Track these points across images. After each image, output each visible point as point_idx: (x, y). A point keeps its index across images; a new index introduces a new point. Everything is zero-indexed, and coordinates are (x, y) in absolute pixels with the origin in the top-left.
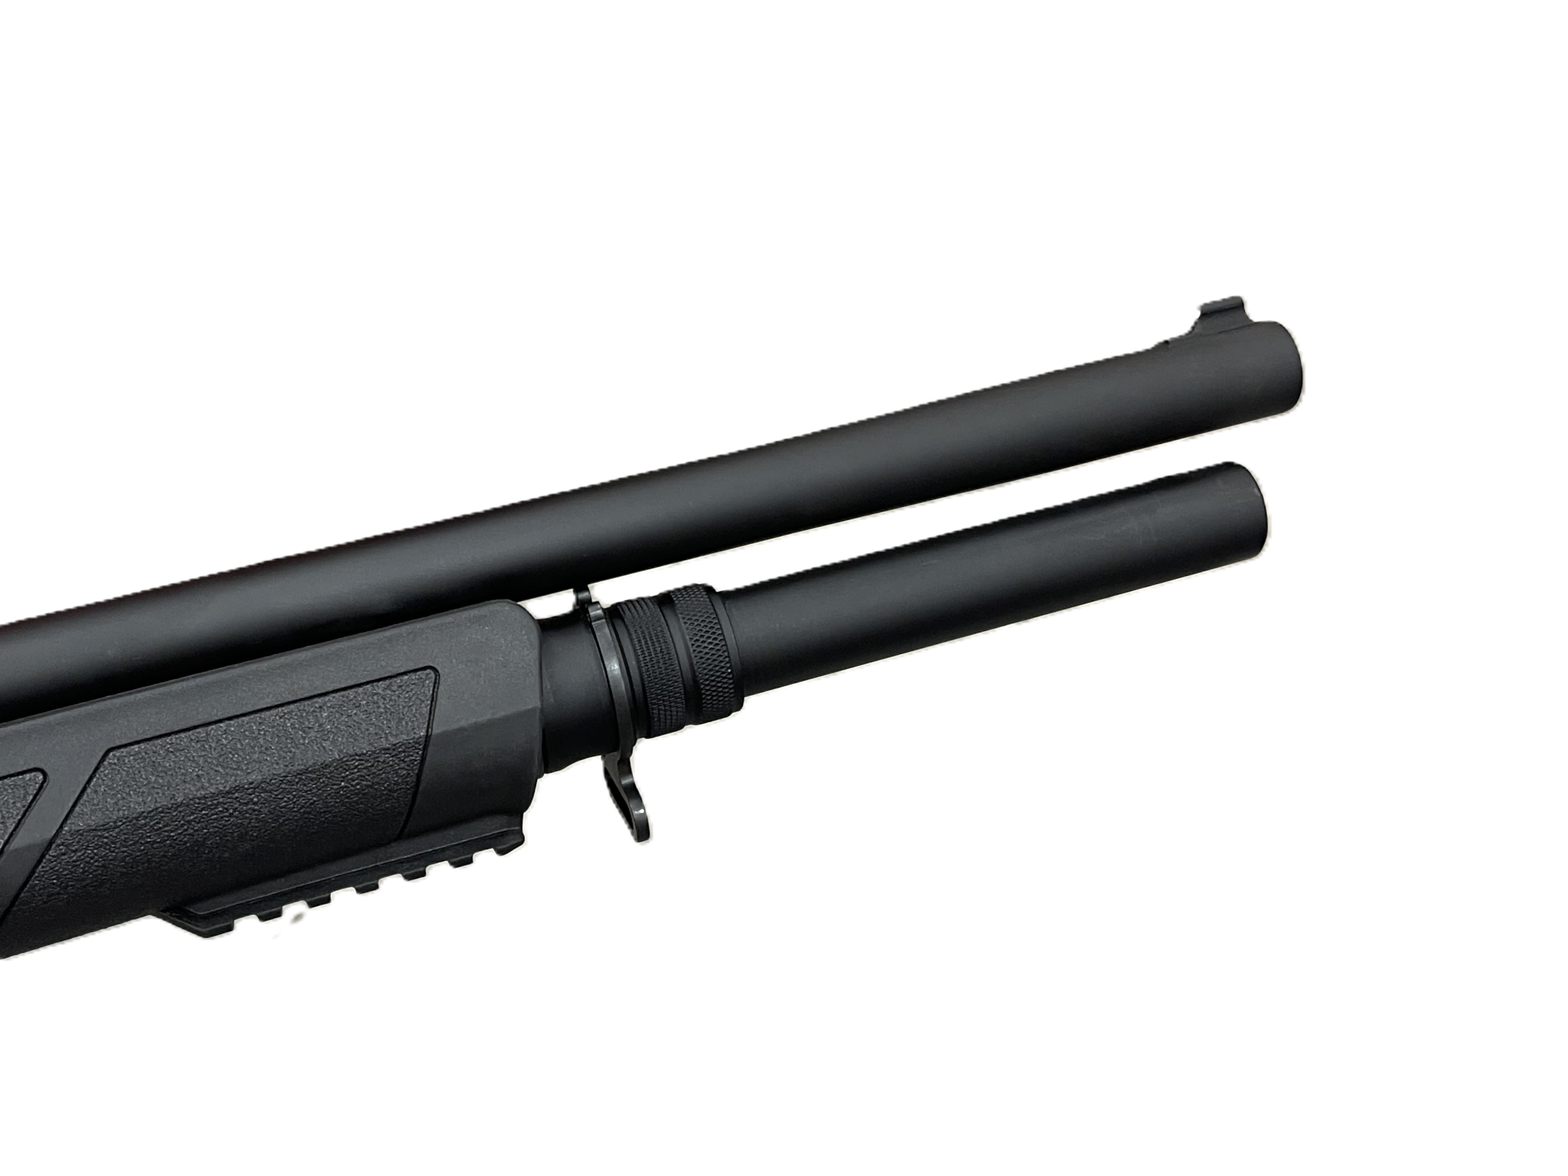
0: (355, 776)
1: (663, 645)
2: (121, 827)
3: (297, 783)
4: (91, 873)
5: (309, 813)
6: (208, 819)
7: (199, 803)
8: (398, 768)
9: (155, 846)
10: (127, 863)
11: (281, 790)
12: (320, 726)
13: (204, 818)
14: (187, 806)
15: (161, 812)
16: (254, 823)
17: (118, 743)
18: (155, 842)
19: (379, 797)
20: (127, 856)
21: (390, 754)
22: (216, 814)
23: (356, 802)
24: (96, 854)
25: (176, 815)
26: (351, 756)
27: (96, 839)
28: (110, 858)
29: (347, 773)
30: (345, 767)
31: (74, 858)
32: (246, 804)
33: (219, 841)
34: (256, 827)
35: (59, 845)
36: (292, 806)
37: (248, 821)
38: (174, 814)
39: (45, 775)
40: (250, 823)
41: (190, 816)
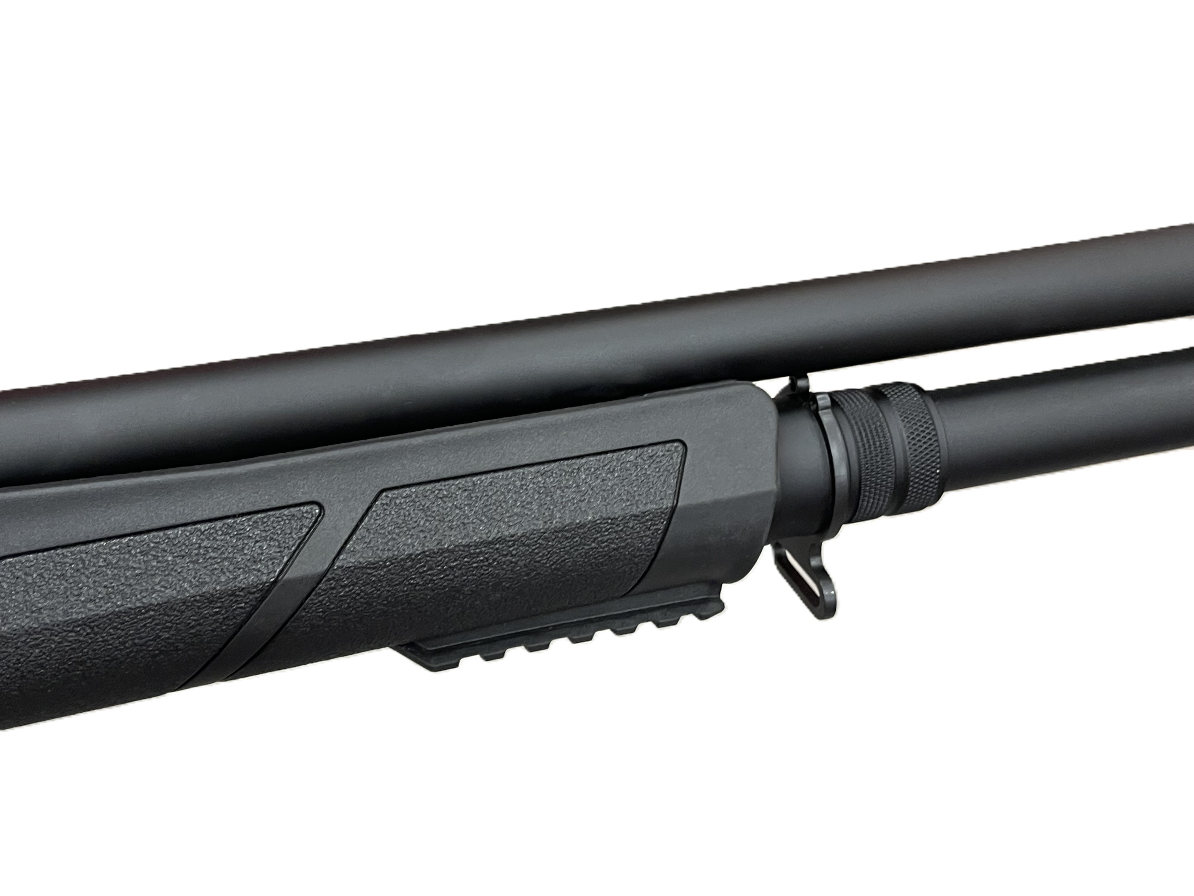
0: (605, 538)
1: (882, 439)
2: (390, 567)
3: (553, 540)
4: (355, 609)
5: (558, 570)
6: (469, 566)
7: (463, 551)
8: (643, 535)
9: (417, 588)
10: (389, 602)
11: (538, 545)
12: (578, 486)
13: (465, 565)
14: (452, 552)
15: (427, 556)
16: (509, 575)
17: (391, 485)
18: (417, 584)
19: (622, 561)
20: (390, 596)
21: (639, 521)
22: (477, 562)
23: (602, 563)
24: (362, 591)
25: (441, 560)
26: (604, 519)
27: (365, 576)
28: (375, 595)
29: (598, 535)
30: (597, 529)
31: (342, 594)
32: (506, 555)
33: (474, 589)
34: (510, 578)
35: (329, 580)
36: (545, 561)
37: (504, 572)
38: (439, 559)
39: (321, 507)
40: (505, 574)
41: (453, 562)
